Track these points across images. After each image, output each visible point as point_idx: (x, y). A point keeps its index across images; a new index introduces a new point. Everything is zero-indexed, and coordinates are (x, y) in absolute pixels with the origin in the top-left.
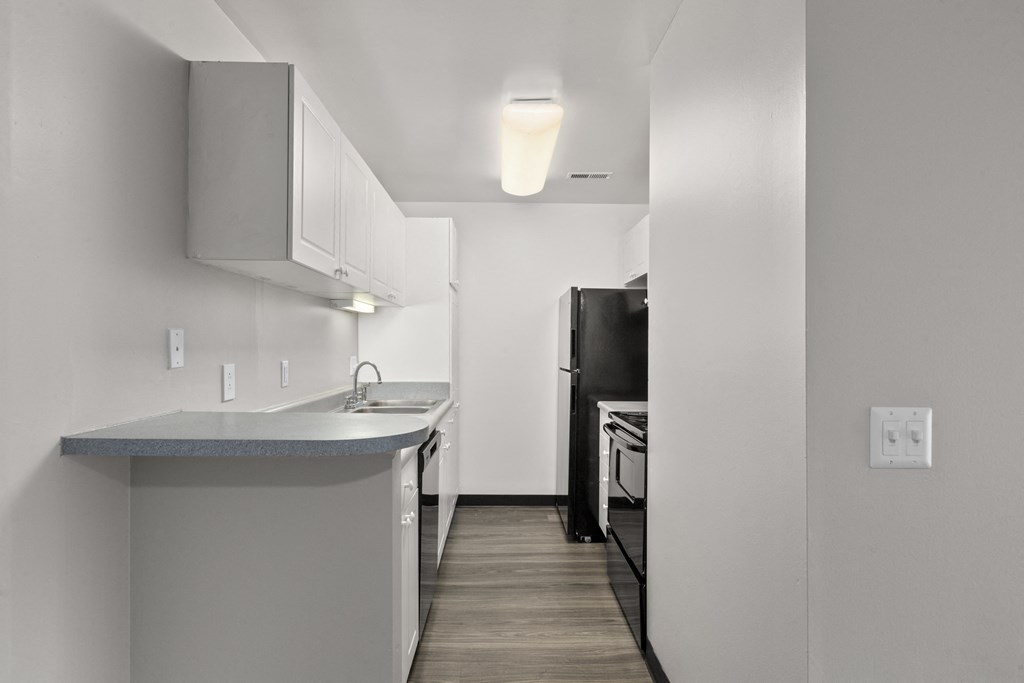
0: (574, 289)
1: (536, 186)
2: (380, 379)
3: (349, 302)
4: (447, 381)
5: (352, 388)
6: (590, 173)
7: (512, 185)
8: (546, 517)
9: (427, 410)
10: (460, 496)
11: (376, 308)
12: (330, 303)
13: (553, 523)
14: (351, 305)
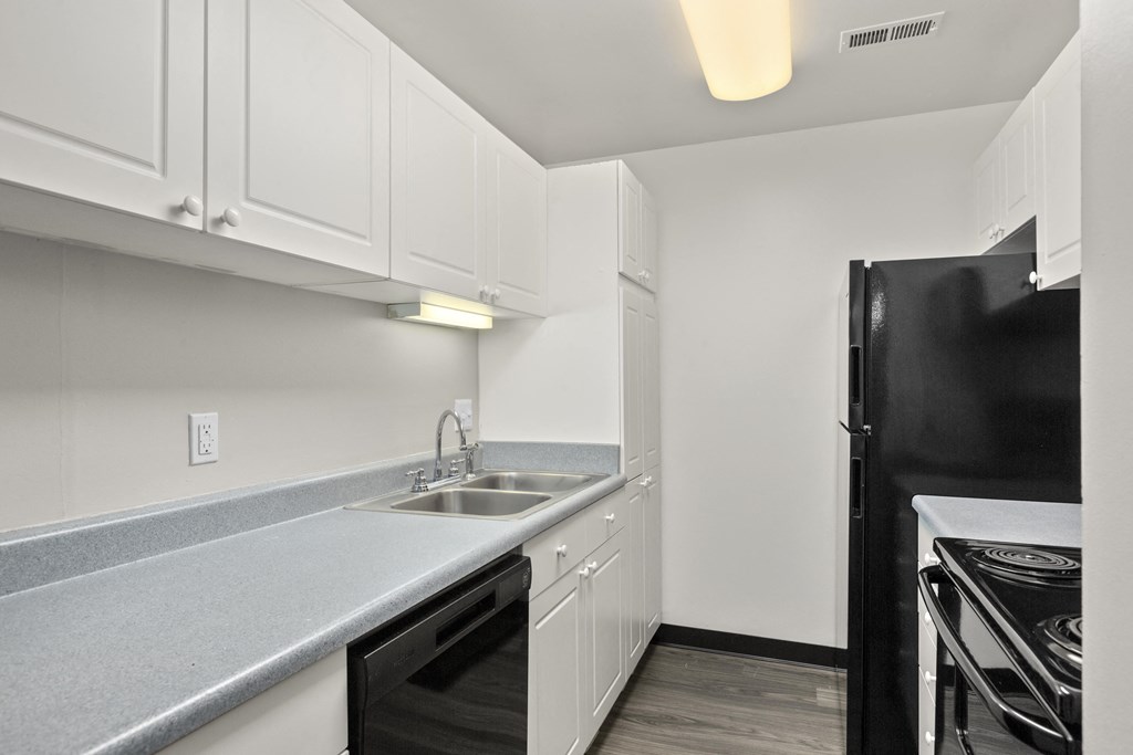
0: (856, 266)
1: (773, 76)
2: (464, 442)
3: (415, 306)
4: (617, 443)
5: (431, 454)
6: (889, 24)
7: (727, 85)
8: (814, 694)
9: (548, 498)
10: (663, 627)
11: (495, 321)
12: (388, 311)
13: (825, 710)
14: (419, 314)
